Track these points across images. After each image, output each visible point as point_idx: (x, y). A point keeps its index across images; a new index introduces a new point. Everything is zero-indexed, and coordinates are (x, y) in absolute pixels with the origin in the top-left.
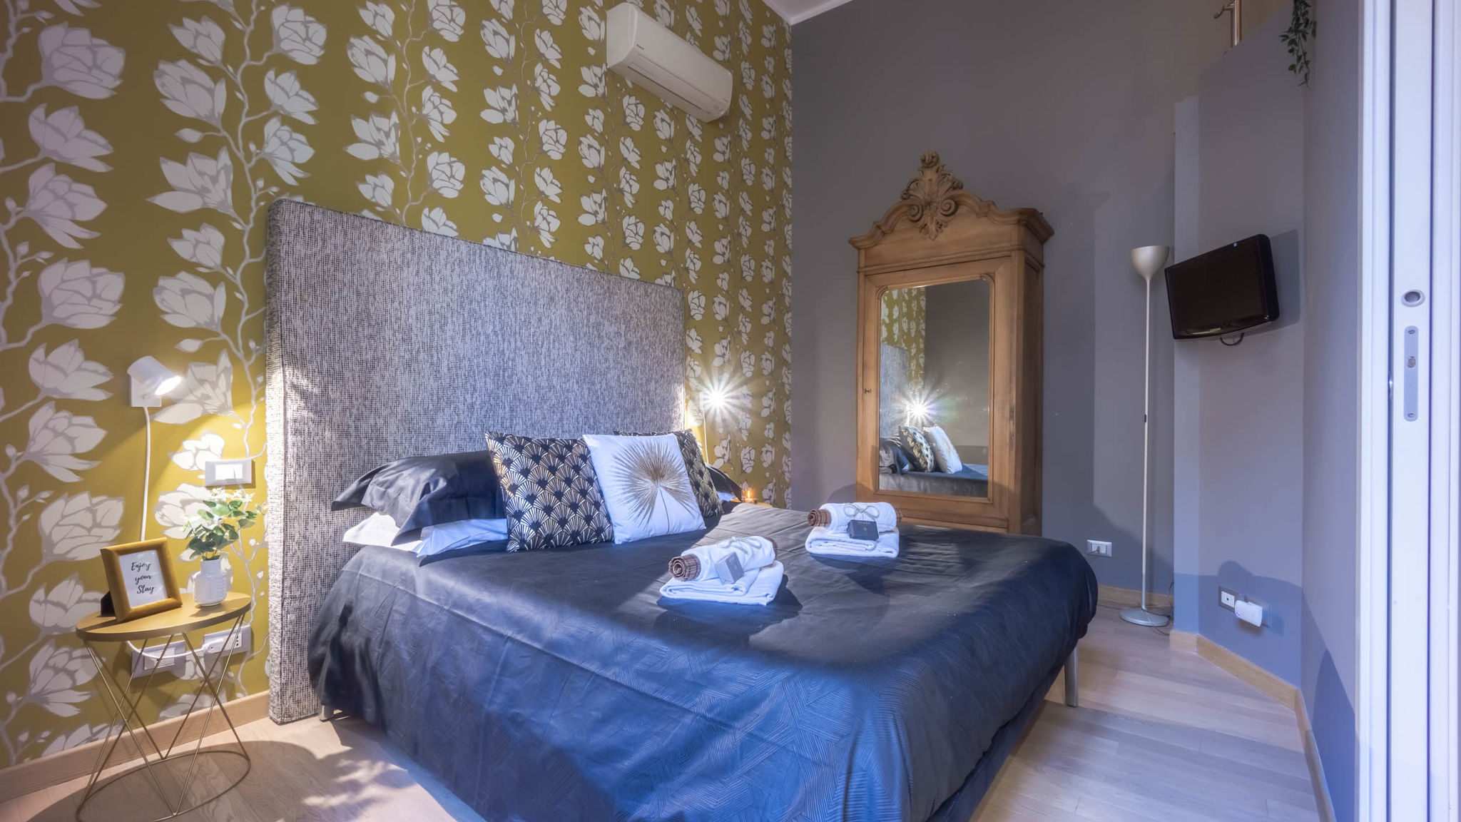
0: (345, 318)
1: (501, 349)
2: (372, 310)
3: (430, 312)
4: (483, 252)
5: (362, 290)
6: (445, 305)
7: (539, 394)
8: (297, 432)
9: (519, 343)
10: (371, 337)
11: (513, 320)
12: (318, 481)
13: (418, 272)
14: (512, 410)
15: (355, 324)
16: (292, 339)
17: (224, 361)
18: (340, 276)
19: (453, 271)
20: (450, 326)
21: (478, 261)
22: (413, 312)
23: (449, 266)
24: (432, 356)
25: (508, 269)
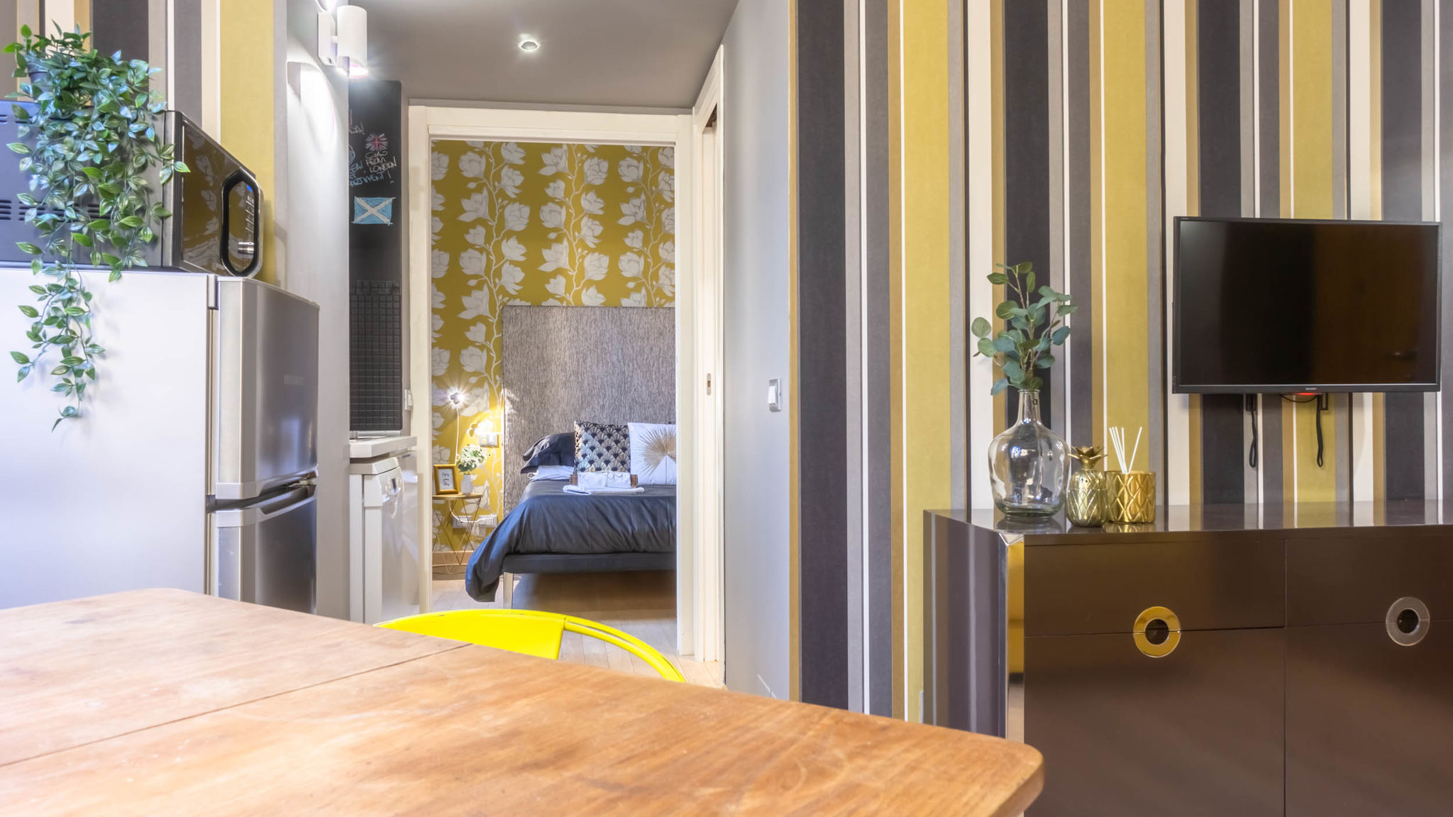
0: (532, 361)
1: (623, 370)
2: (545, 356)
3: (577, 353)
4: (611, 312)
5: (540, 345)
6: (586, 347)
7: (651, 398)
8: (509, 420)
9: (635, 366)
10: (545, 370)
11: (631, 351)
12: (519, 445)
13: (570, 331)
14: (630, 408)
15: (536, 365)
16: (507, 374)
17: (486, 386)
18: (529, 339)
19: (591, 327)
20: (589, 360)
21: (607, 318)
22: (567, 354)
23: (588, 324)
24: (578, 378)
25: (627, 320)
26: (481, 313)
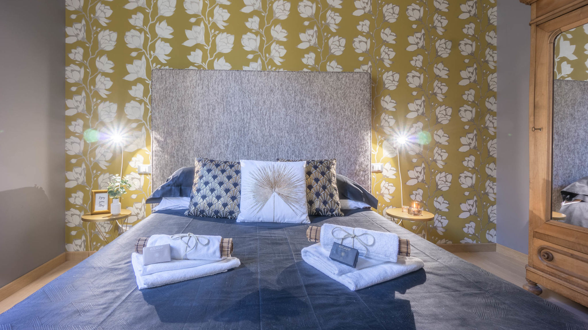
0: (173, 111)
1: (243, 118)
2: (184, 107)
3: (208, 104)
4: (234, 74)
5: (180, 99)
6: (215, 100)
7: (264, 139)
8: (156, 155)
9: (252, 115)
10: (183, 117)
11: (249, 103)
12: (163, 174)
13: (203, 88)
14: (248, 147)
15: (177, 113)
16: (155, 120)
17: (144, 130)
18: (171, 94)
19: (218, 85)
20: (217, 110)
21: (231, 78)
22: (200, 105)
23: (216, 83)
24: (209, 124)
25: (246, 79)
26: (140, 77)
